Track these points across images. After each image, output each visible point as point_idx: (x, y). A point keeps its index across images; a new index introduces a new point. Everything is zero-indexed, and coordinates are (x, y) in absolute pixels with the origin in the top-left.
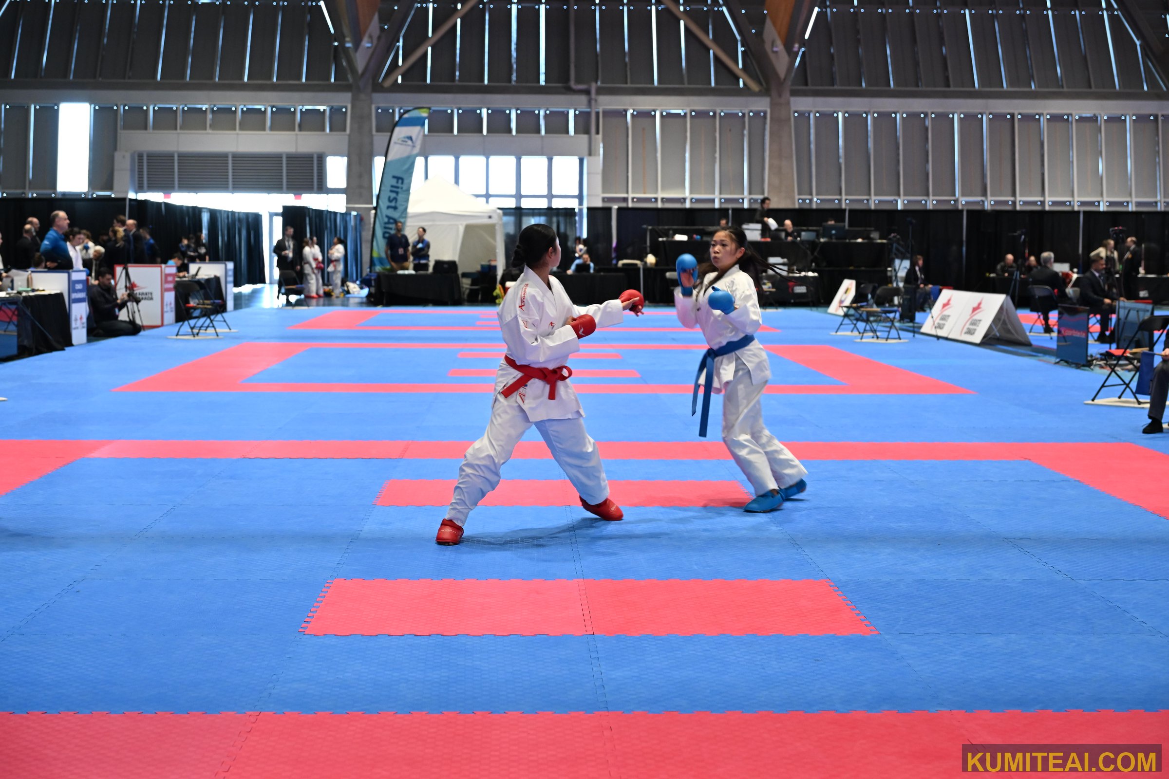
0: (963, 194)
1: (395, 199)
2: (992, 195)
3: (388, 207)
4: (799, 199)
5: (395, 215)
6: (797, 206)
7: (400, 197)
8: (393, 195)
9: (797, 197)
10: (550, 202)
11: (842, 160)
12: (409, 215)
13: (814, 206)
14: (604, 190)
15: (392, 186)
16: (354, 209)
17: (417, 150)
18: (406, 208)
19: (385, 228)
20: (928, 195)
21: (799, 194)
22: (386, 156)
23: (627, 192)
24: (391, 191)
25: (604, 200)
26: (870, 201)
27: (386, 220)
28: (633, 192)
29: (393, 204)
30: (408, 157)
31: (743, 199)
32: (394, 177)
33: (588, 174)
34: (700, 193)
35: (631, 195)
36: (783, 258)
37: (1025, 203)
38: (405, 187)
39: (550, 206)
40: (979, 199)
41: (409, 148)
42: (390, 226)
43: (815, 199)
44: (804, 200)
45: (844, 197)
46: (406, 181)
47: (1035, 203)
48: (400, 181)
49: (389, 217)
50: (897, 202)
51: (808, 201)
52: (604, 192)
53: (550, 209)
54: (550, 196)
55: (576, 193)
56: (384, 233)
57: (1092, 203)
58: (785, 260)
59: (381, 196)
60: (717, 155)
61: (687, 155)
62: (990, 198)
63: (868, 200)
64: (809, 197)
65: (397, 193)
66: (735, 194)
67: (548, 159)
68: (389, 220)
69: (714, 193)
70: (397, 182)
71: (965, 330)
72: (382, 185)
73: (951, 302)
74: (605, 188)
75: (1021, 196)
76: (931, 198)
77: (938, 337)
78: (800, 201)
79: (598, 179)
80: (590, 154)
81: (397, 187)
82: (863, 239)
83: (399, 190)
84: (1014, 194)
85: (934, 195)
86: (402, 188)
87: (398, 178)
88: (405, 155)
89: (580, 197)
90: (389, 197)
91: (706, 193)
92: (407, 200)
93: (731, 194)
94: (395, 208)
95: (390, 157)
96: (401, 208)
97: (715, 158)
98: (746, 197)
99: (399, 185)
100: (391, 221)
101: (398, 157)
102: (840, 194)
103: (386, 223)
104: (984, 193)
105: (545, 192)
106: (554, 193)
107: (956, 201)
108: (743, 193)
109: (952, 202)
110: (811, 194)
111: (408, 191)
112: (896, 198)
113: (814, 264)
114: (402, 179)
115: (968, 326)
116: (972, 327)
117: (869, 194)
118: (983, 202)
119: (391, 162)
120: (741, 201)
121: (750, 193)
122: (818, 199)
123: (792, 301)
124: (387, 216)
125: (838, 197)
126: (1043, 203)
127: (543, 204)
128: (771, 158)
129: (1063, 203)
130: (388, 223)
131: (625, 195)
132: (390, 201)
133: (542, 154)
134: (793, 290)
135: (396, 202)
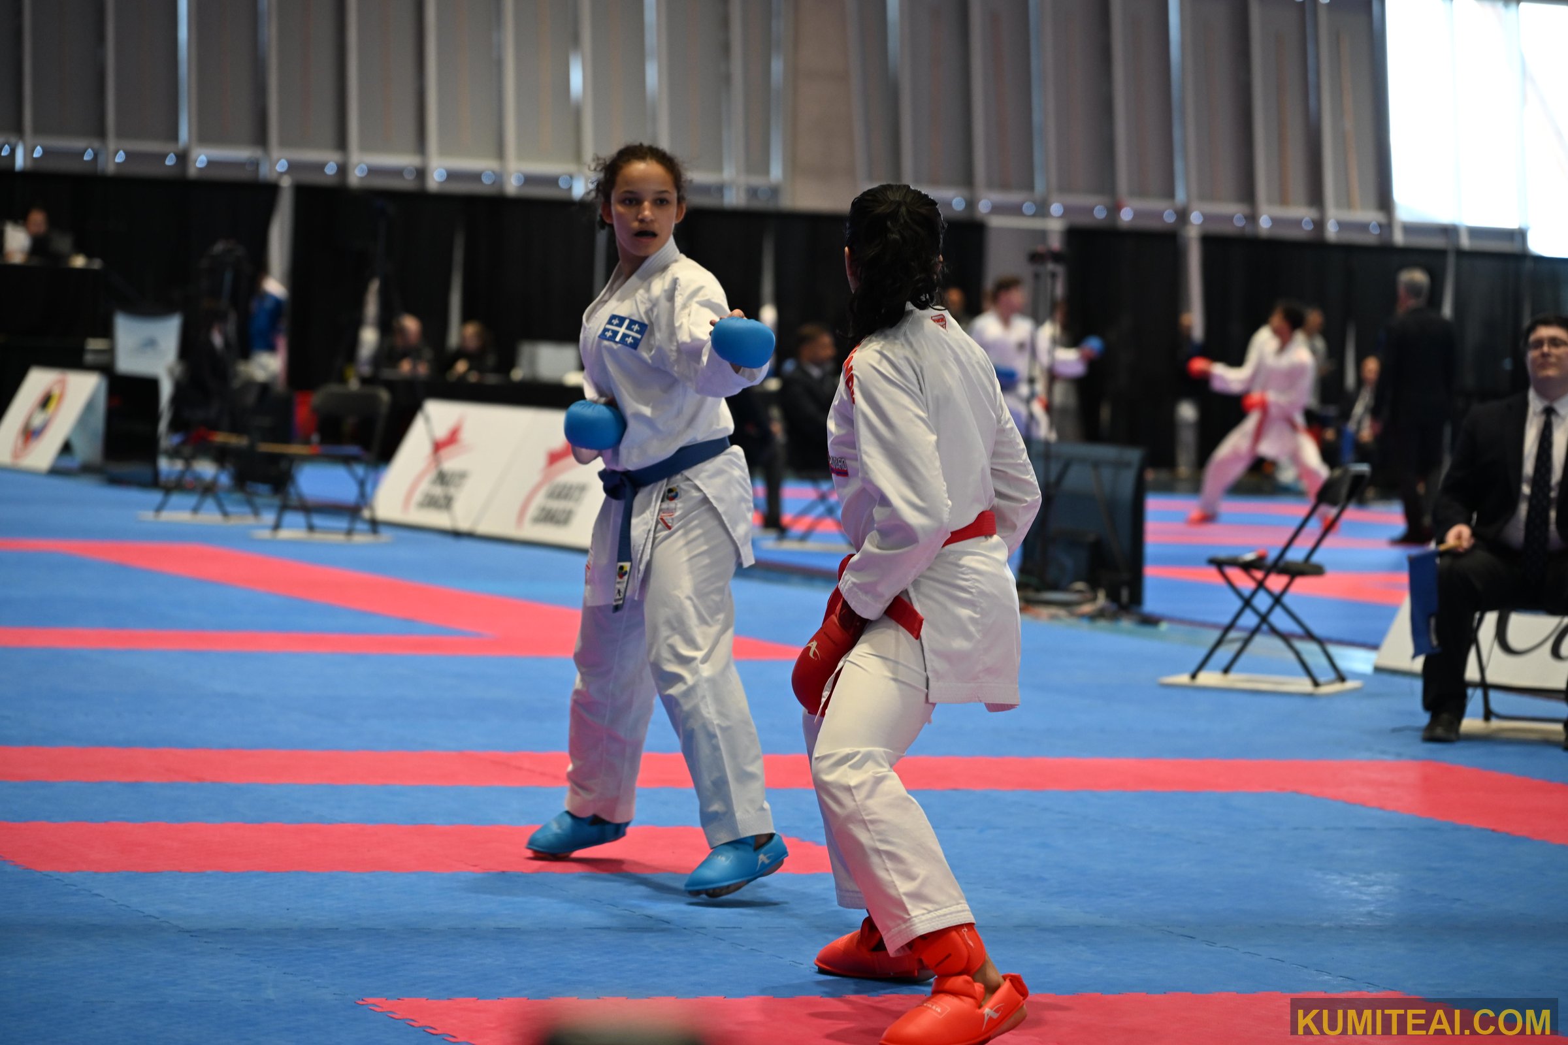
0: (205, 137)
2: (284, 143)
20: (100, 133)
37: (373, 171)
40: (242, 153)
47: (398, 172)
57: (553, 181)
62: (275, 152)
71: (532, 511)
73: (465, 436)
75: (365, 148)
76: (112, 144)
77: (457, 534)
84: (342, 144)
85: (121, 134)
104: (261, 138)
107: (183, 158)
109: (170, 161)
115: (540, 500)
116: (557, 505)
118: (256, 164)
126: (421, 173)
129: (476, 177)
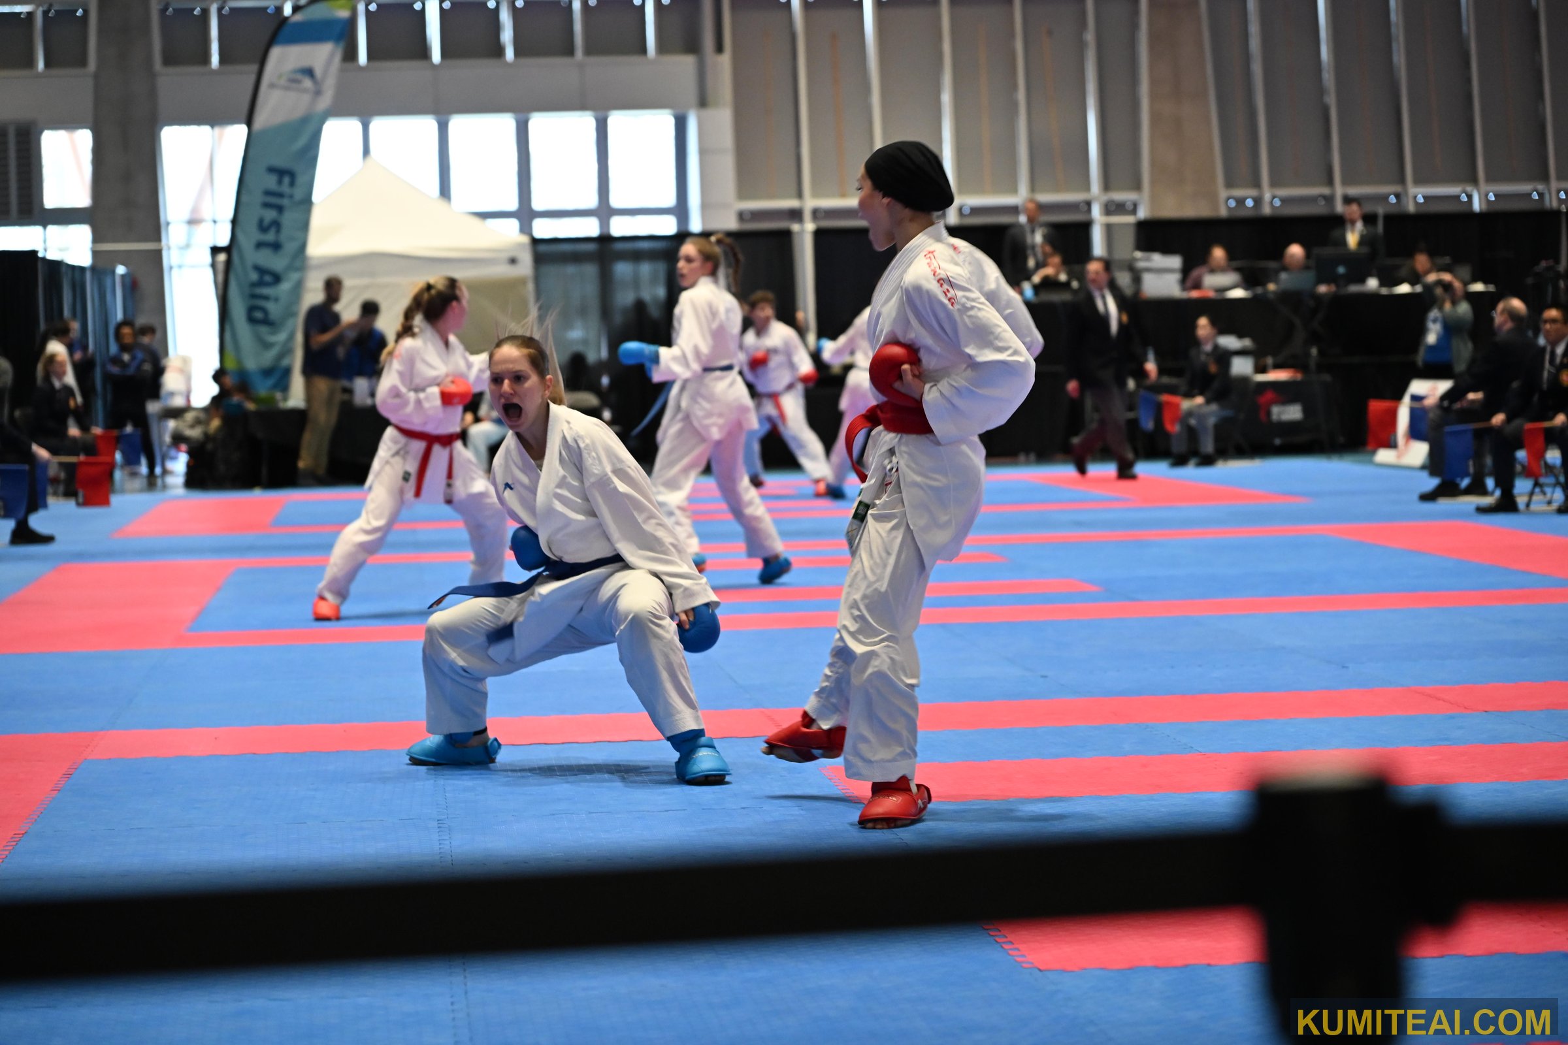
1: (276, 225)
3: (260, 245)
4: (1229, 198)
5: (276, 263)
6: (1223, 213)
7: (288, 219)
8: (270, 215)
9: (1223, 193)
10: (605, 223)
11: (1331, 100)
12: (313, 263)
13: (1267, 210)
14: (743, 192)
15: (268, 193)
16: (124, 258)
17: (325, 101)
18: (303, 246)
19: (254, 296)
21: (1230, 184)
22: (249, 123)
23: (800, 195)
24: (266, 205)
25: (741, 216)
26: (1404, 199)
27: (254, 276)
28: (816, 194)
29: (270, 237)
30: (305, 120)
31: (1088, 204)
32: (271, 170)
33: (702, 152)
34: (980, 191)
35: (810, 203)
36: (1240, 336)
38: (298, 194)
39: (605, 231)
41: (306, 99)
42: (265, 291)
43: (1267, 196)
44: (1241, 202)
45: (1339, 191)
46: (301, 180)
48: (286, 180)
49: (261, 270)
50: (1470, 197)
51: (1250, 203)
52: (742, 194)
53: (605, 239)
54: (604, 211)
55: (670, 200)
56: (251, 310)
58: (1247, 343)
59: (241, 217)
60: (1021, 95)
61: (946, 98)
63: (1397, 196)
64: (1253, 192)
65: (280, 209)
66: (1068, 189)
67: (598, 120)
68: (261, 277)
69: (1014, 190)
70: (280, 182)
72: (243, 192)
74: (746, 183)
76: (1554, 184)
78: (1232, 203)
79: (727, 165)
80: (703, 102)
81: (280, 195)
82: (1413, 284)
83: (285, 202)
85: (1561, 178)
86: (291, 196)
87: (281, 173)
88: (298, 113)
89: (681, 210)
90: (261, 221)
91: (997, 190)
92: (305, 226)
93: (1057, 189)
94: (276, 246)
95: (260, 121)
96: (290, 247)
97: (1015, 105)
98: (1096, 199)
99: (285, 188)
100: (268, 278)
101: (280, 118)
102: (1330, 182)
103: (254, 285)
105: (592, 202)
106: (615, 202)
108: (1087, 187)
110: (1257, 184)
111: (306, 203)
112: (1469, 189)
113: (1314, 351)
114: (292, 175)
117: (1402, 180)
119: (265, 132)
120: (1084, 208)
121: (1107, 186)
122: (1274, 197)
123: (1277, 441)
124: (258, 269)
125: (1326, 191)
127: (589, 228)
128: (1153, 97)
130: (261, 283)
131: (791, 203)
132: (263, 228)
133: (581, 106)
134: (1269, 413)
135: (278, 231)
